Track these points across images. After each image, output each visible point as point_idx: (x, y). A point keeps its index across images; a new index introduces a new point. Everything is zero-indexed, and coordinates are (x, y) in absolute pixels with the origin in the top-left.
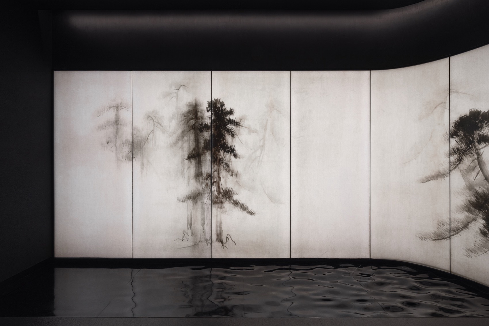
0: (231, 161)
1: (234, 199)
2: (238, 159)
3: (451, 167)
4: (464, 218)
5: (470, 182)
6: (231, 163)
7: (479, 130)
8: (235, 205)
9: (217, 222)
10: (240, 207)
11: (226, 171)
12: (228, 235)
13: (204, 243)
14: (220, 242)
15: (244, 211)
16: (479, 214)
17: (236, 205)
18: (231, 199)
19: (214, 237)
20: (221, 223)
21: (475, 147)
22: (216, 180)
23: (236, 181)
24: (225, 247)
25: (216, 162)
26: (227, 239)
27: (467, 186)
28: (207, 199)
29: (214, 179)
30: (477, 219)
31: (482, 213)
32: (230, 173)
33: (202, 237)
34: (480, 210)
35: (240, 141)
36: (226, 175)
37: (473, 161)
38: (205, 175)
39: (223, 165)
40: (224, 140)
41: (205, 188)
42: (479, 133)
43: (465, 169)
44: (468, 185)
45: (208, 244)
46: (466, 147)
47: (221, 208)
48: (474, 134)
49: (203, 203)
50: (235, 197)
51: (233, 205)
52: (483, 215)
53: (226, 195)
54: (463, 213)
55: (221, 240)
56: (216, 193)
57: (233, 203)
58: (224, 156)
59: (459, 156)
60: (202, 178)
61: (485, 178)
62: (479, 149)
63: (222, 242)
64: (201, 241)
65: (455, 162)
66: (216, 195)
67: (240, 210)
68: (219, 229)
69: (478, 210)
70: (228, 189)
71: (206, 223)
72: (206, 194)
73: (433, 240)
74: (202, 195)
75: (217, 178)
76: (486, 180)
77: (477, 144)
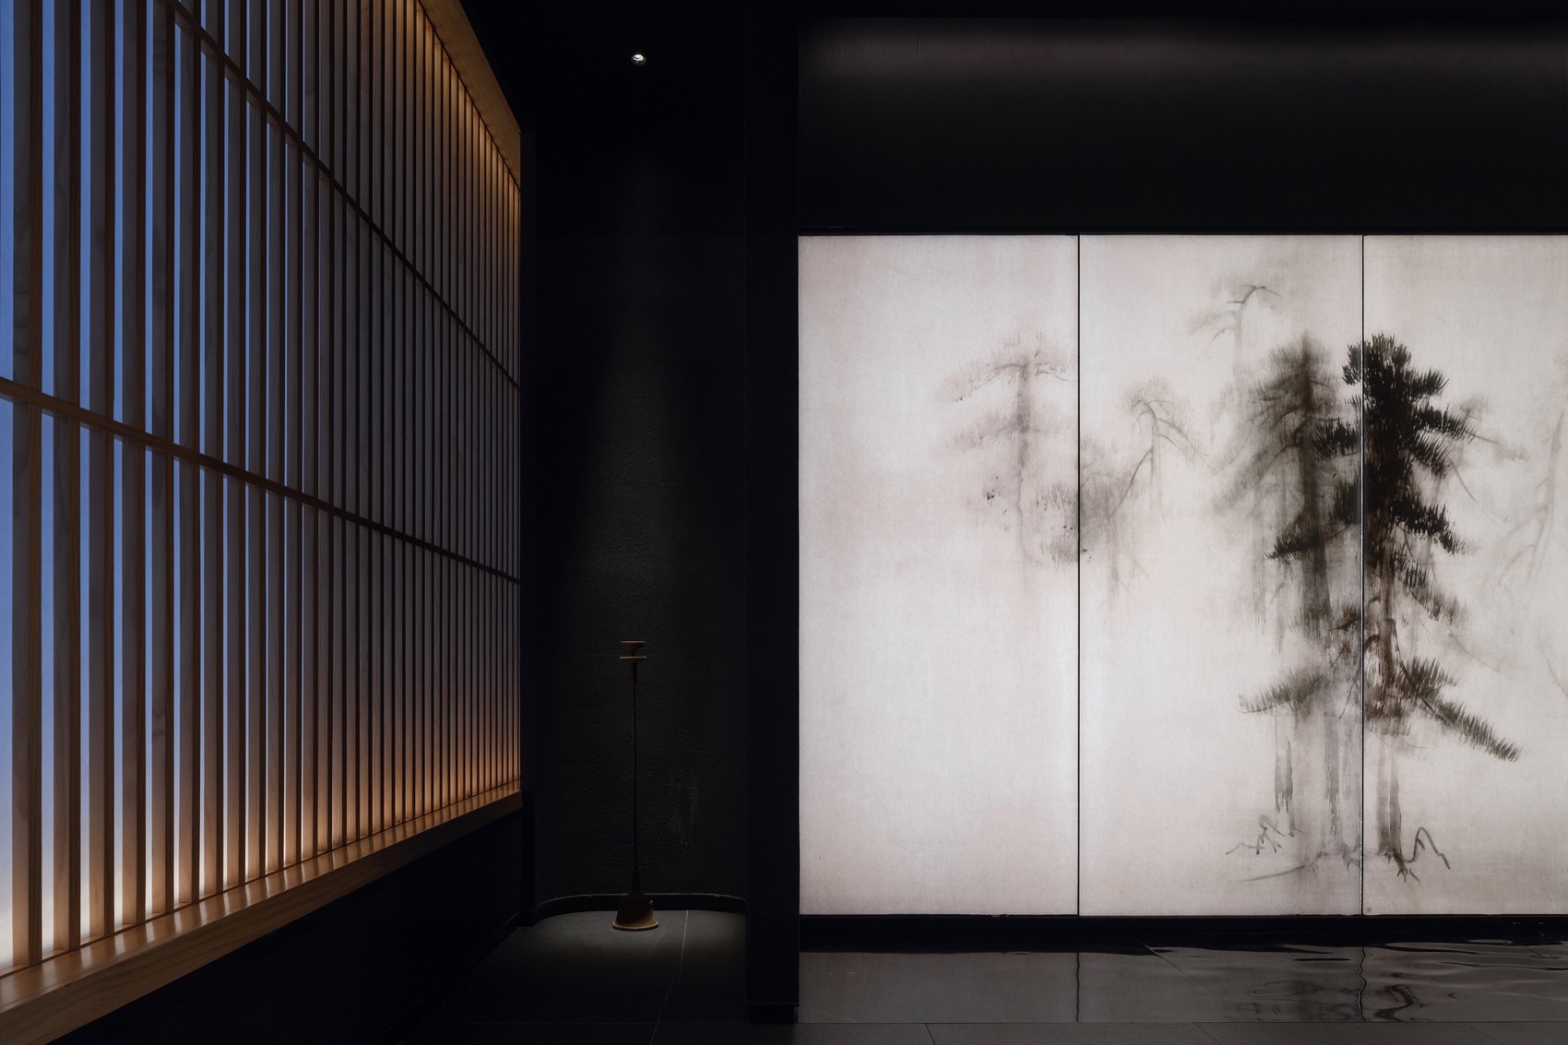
0: (1433, 564)
1: (1441, 702)
2: (1458, 556)
6: (1433, 568)
8: (1445, 723)
9: (1382, 784)
10: (1465, 728)
11: (1416, 598)
12: (1422, 832)
13: (1337, 862)
14: (1393, 858)
15: (1478, 746)
17: (1448, 721)
18: (1432, 702)
19: (1372, 841)
20: (1395, 789)
22: (1380, 631)
23: (1451, 635)
24: (1409, 876)
25: (1378, 567)
26: (1415, 847)
28: (1345, 700)
29: (1370, 629)
32: (1430, 604)
33: (1329, 837)
35: (1466, 488)
36: (1416, 614)
38: (1338, 615)
39: (1404, 577)
40: (1408, 487)
41: (1340, 660)
45: (1348, 865)
47: (1395, 733)
49: (1333, 715)
50: (1447, 694)
51: (1440, 722)
53: (1414, 686)
55: (1394, 850)
56: (1377, 680)
57: (1438, 717)
58: (1406, 542)
60: (1330, 622)
63: (1399, 858)
64: (1326, 854)
66: (1377, 685)
67: (1466, 741)
68: (1388, 809)
70: (1421, 664)
71: (1342, 787)
72: (1342, 681)
74: (1327, 685)
75: (1383, 624)
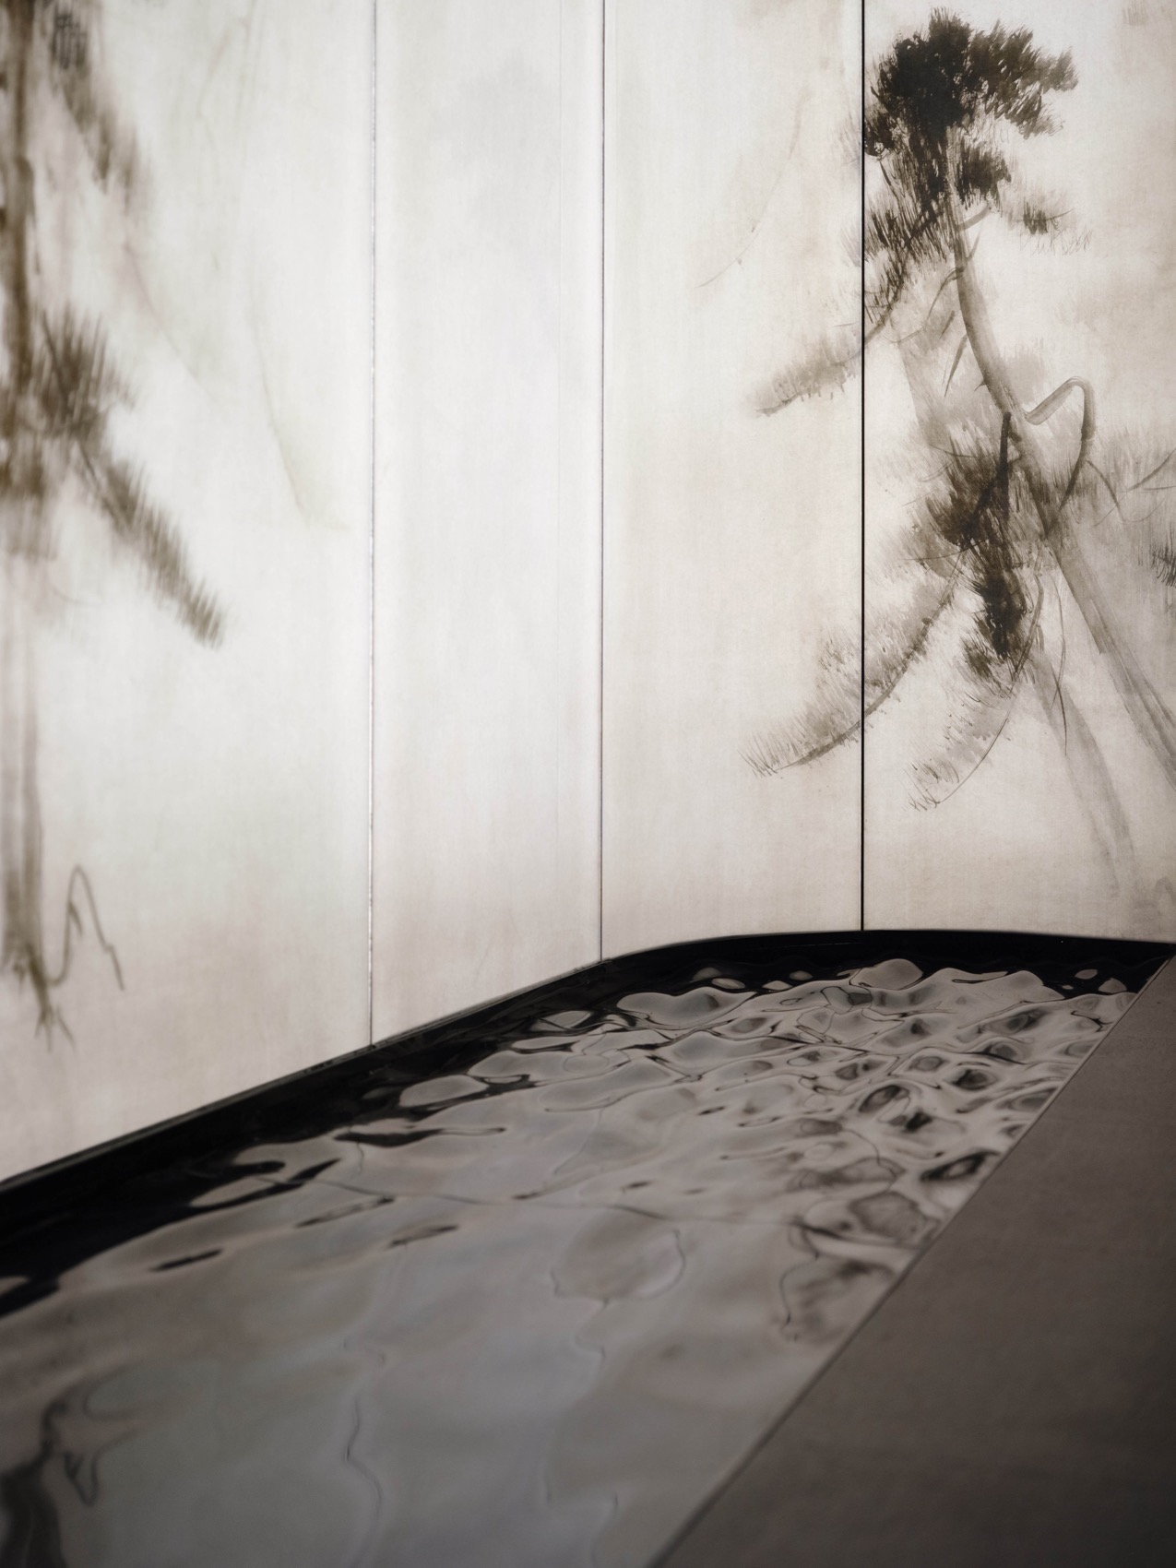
1: (109, 458)
3: (867, 320)
4: (912, 601)
5: (932, 401)
7: (960, 125)
8: (115, 527)
11: (70, 106)
12: (77, 883)
14: (27, 980)
16: (964, 568)
17: (120, 521)
18: (96, 457)
21: (950, 214)
23: (126, 249)
26: (67, 935)
27: (921, 421)
30: (957, 593)
31: (974, 557)
34: (965, 546)
36: (70, 161)
37: (944, 291)
42: (962, 143)
43: (914, 330)
44: (926, 419)
46: (919, 210)
47: (32, 553)
48: (944, 145)
50: (119, 436)
51: (107, 521)
52: (976, 569)
53: (65, 400)
54: (908, 576)
55: (30, 952)
57: (104, 505)
59: (894, 257)
61: (981, 378)
62: (965, 226)
63: (40, 981)
65: (882, 291)
69: (958, 549)
70: (77, 330)
73: (803, 761)
75: (12, 177)
76: (985, 387)
77: (955, 198)
